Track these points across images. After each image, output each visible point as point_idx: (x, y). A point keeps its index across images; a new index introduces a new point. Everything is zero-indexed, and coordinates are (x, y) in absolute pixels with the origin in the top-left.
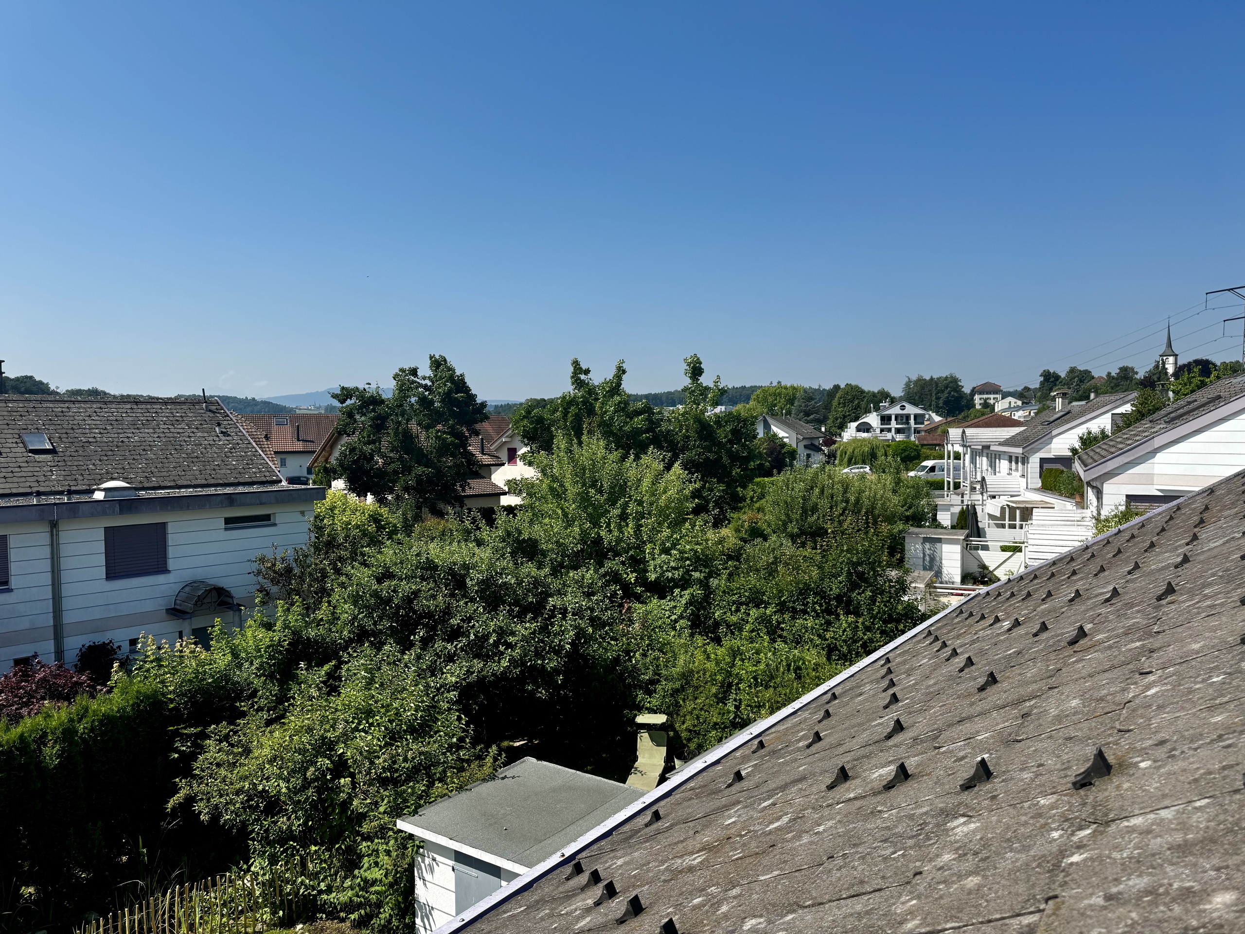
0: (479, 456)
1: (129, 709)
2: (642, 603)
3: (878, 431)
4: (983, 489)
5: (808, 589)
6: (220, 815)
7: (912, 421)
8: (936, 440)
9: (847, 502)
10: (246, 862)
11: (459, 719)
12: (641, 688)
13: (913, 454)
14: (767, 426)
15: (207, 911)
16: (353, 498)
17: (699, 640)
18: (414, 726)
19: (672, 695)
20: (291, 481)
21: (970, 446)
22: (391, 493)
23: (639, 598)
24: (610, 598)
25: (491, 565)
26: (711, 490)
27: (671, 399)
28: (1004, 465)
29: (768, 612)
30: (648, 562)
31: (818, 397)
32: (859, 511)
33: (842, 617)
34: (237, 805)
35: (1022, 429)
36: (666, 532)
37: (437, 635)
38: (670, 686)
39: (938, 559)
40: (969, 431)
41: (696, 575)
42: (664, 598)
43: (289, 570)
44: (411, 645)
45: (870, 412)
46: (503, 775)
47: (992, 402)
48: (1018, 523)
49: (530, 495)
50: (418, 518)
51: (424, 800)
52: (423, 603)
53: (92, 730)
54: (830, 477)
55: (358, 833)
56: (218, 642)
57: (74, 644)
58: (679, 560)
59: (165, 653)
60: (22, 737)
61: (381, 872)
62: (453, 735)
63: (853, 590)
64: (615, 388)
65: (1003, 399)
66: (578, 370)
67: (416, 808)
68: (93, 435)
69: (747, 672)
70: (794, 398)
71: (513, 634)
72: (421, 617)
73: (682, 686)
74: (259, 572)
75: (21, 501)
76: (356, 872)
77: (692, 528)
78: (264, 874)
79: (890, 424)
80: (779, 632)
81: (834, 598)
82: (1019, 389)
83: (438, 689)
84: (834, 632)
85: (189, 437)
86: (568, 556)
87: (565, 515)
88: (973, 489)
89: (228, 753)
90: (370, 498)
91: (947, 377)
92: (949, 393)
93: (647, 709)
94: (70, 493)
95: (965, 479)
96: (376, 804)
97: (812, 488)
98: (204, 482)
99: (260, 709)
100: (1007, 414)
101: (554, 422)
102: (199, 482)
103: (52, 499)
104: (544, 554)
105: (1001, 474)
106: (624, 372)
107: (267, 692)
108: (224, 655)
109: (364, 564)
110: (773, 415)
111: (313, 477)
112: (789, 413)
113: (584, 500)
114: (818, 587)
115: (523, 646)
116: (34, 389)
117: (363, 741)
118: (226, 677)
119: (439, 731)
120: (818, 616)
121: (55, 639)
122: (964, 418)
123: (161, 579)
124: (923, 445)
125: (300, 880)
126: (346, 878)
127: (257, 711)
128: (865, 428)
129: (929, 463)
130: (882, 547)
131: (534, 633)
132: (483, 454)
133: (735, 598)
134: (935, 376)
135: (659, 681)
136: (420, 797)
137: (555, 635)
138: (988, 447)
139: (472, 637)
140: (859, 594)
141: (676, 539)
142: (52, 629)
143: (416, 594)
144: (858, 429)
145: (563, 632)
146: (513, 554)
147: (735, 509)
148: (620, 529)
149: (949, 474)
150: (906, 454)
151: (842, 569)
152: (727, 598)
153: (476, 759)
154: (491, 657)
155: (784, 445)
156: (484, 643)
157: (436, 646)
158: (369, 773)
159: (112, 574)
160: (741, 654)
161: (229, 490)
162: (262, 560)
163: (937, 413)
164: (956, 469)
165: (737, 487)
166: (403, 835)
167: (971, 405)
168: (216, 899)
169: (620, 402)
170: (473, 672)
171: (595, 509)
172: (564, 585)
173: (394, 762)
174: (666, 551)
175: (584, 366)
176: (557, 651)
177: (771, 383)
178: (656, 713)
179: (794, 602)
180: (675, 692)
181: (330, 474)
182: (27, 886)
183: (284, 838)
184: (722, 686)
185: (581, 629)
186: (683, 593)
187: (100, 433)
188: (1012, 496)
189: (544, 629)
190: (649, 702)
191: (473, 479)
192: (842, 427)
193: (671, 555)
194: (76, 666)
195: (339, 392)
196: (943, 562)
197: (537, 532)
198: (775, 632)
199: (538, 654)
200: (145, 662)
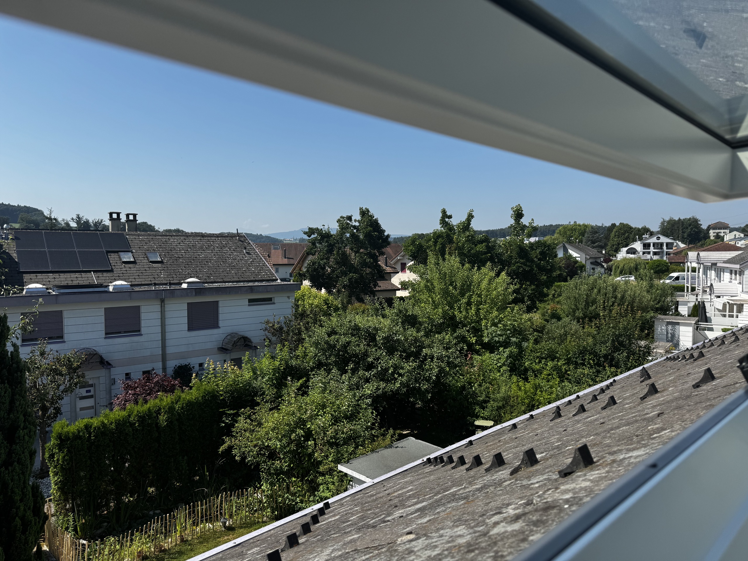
0: (385, 267)
1: (200, 398)
2: (480, 355)
3: (641, 253)
4: (711, 291)
5: (586, 351)
6: (245, 458)
7: (665, 247)
8: (681, 259)
9: (616, 298)
10: (259, 483)
11: (372, 413)
12: (478, 404)
13: (664, 269)
14: (566, 250)
15: (239, 508)
16: (314, 290)
17: (515, 378)
18: (347, 415)
19: (497, 410)
20: (282, 280)
21: (703, 264)
22: (335, 288)
23: (478, 353)
24: (460, 351)
25: (390, 329)
26: (526, 289)
27: (502, 233)
28: (726, 276)
29: (559, 364)
30: (483, 331)
31: (601, 232)
32: (623, 304)
33: (607, 368)
34: (254, 453)
35: (740, 252)
36: (495, 313)
37: (360, 367)
38: (496, 404)
39: (677, 336)
40: (702, 254)
41: (514, 339)
42: (493, 352)
43: (281, 328)
44: (346, 372)
45: (636, 241)
46: (396, 446)
47: (722, 234)
48: (735, 314)
49: (413, 290)
50: (349, 302)
51: (353, 455)
52: (353, 349)
53: (182, 408)
54: (604, 282)
55: (317, 472)
56: (246, 365)
57: (172, 364)
58: (503, 330)
59: (219, 369)
60: (149, 409)
61: (329, 493)
62: (369, 421)
63: (615, 352)
64: (466, 226)
65: (730, 232)
66: (445, 216)
67: (348, 460)
68: (181, 254)
69: (544, 399)
70: (585, 232)
71: (402, 368)
72: (351, 357)
73: (503, 405)
74: (266, 329)
75: (146, 288)
76: (316, 493)
77: (512, 311)
78: (268, 491)
79: (649, 249)
80: (566, 376)
81: (603, 357)
82: (743, 226)
83: (360, 397)
84: (602, 377)
85: (230, 255)
86: (435, 326)
87: (434, 302)
88: (704, 291)
89: (251, 425)
90: (323, 291)
91: (690, 218)
92: (692, 229)
93: (481, 417)
94: (171, 284)
95: (699, 284)
96: (327, 456)
97: (592, 289)
98: (237, 280)
99: (267, 402)
100: (732, 243)
101: (428, 247)
102: (235, 279)
103: (162, 287)
104: (421, 324)
105: (725, 282)
106: (473, 217)
107: (270, 392)
108: (248, 372)
109: (321, 326)
110: (570, 242)
111: (293, 278)
112: (581, 241)
113: (445, 293)
114: (592, 349)
115: (408, 376)
116: (147, 229)
117: (321, 421)
118: (249, 384)
119: (361, 419)
120: (591, 367)
121: (162, 361)
122: (702, 245)
123: (215, 331)
124: (671, 263)
125: (286, 495)
126: (310, 496)
127: (265, 402)
128: (633, 251)
129: (675, 275)
130: (636, 326)
131: (414, 368)
132: (386, 266)
133: (538, 354)
134: (682, 218)
135: (489, 401)
136: (351, 454)
137: (426, 370)
138: (716, 264)
139: (379, 369)
140: (619, 354)
141: (501, 317)
142: (161, 356)
143: (349, 343)
144: (628, 252)
145: (431, 369)
146: (402, 323)
147: (541, 301)
148: (467, 310)
149: (688, 282)
150: (659, 268)
151: (608, 339)
152: (533, 354)
153: (381, 436)
154: (390, 381)
155: (576, 262)
156: (386, 372)
157: (359, 373)
158: (323, 439)
159: (191, 328)
160: (541, 388)
161: (250, 284)
162: (268, 322)
163: (683, 242)
164: (693, 278)
165: (544, 288)
166: (341, 474)
167: (707, 236)
168: (243, 502)
169: (469, 236)
170: (380, 389)
171: (451, 298)
172: (432, 342)
173: (337, 434)
174: (495, 325)
175: (448, 213)
176: (428, 380)
177: (570, 223)
178: (487, 420)
179: (576, 358)
180: (499, 408)
181: (302, 277)
182: (151, 487)
183: (279, 472)
184: (528, 406)
185: (442, 368)
186: (505, 350)
187: (185, 253)
188: (732, 296)
189: (420, 367)
190: (483, 413)
191: (380, 280)
192: (617, 250)
193: (497, 327)
194: (172, 376)
195: (307, 231)
196: (680, 337)
197: (417, 311)
198: (564, 376)
199: (416, 381)
200: (208, 374)
